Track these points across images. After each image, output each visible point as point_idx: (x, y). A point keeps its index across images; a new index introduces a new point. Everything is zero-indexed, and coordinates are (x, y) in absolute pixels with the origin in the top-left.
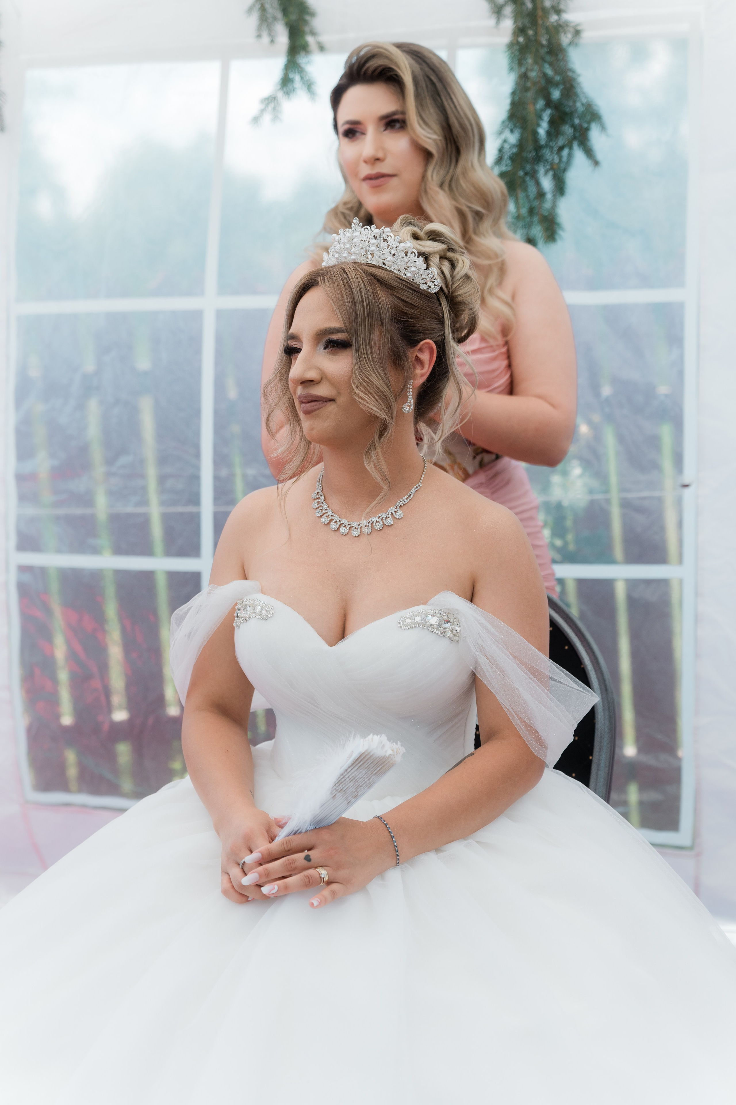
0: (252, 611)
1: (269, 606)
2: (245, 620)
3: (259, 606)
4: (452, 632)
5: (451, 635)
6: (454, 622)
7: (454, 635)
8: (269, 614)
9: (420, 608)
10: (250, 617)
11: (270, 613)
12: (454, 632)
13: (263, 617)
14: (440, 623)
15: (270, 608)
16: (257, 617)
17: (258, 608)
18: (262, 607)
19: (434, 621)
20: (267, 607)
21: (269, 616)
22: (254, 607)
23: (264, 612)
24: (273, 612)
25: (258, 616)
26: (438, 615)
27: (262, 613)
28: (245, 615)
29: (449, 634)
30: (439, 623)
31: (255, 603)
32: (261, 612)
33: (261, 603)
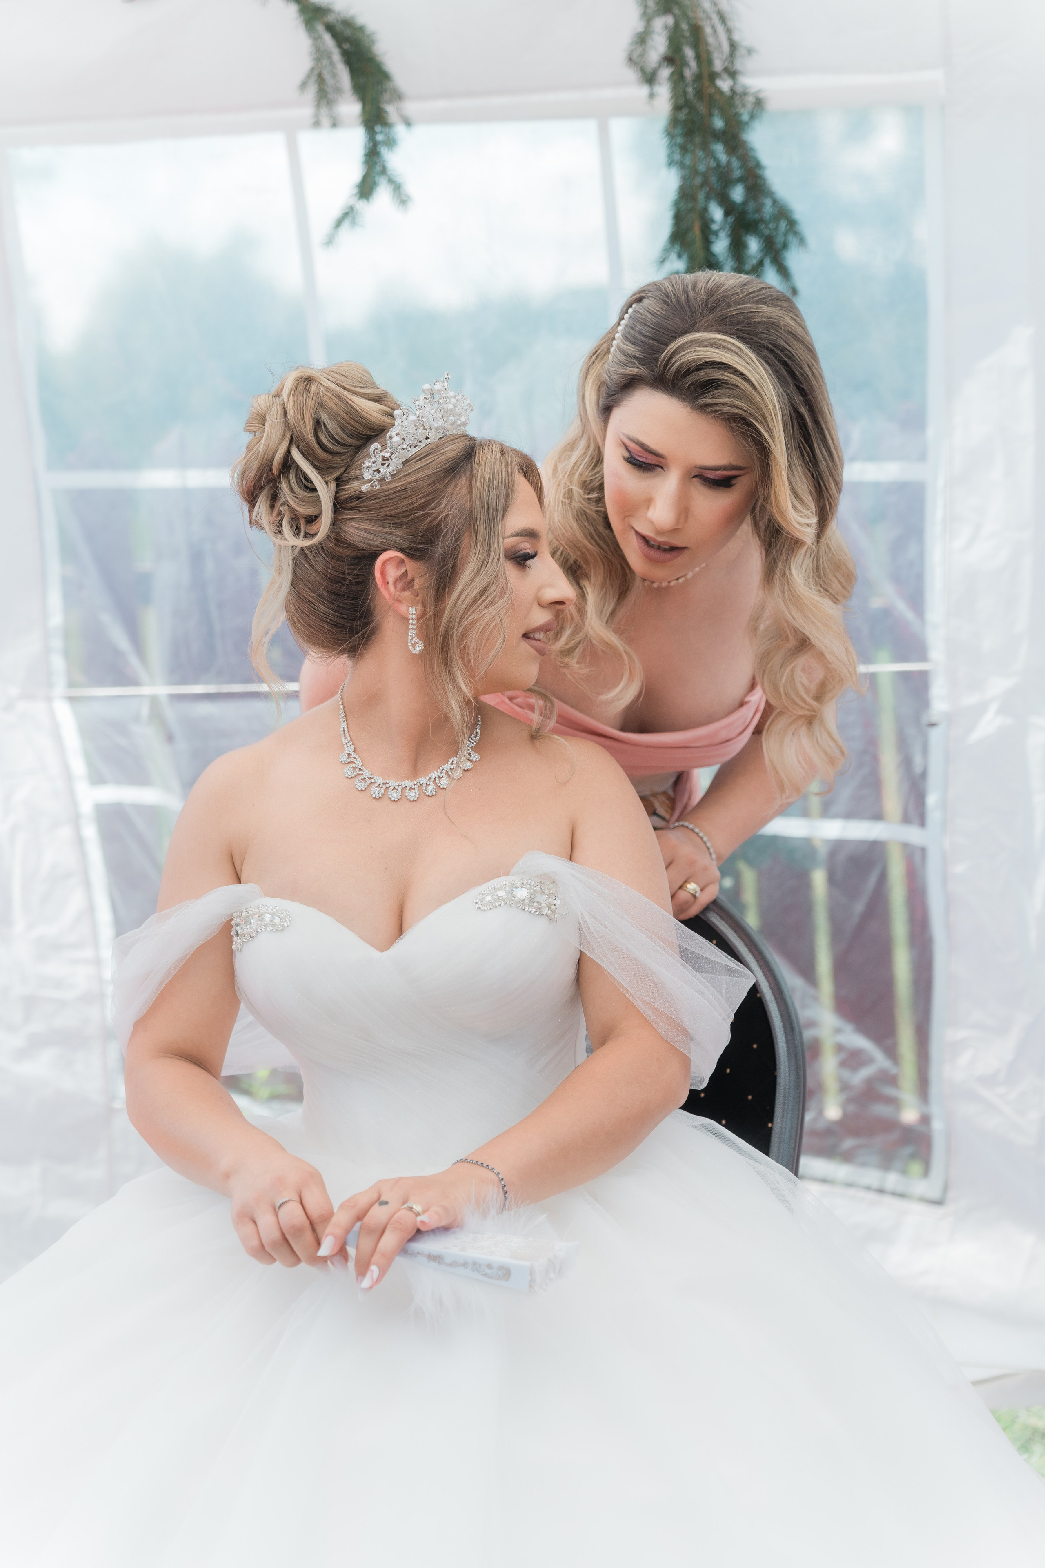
0: (259, 922)
1: (283, 911)
2: (251, 937)
3: (268, 913)
4: (550, 907)
5: (550, 912)
6: (550, 894)
7: (554, 912)
8: (284, 922)
9: (502, 880)
10: (258, 932)
11: (286, 920)
12: (553, 907)
13: (277, 928)
14: (532, 897)
15: (285, 914)
16: (268, 929)
17: (267, 917)
18: (273, 915)
19: (522, 893)
20: (280, 912)
21: (285, 924)
22: (261, 917)
23: (277, 920)
24: (290, 919)
25: (269, 927)
26: (528, 886)
27: (275, 923)
28: (249, 930)
29: (546, 911)
30: (530, 897)
31: (261, 911)
32: (272, 921)
33: (269, 909)
